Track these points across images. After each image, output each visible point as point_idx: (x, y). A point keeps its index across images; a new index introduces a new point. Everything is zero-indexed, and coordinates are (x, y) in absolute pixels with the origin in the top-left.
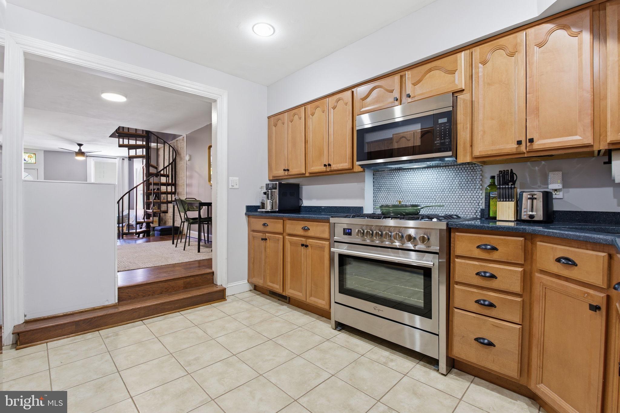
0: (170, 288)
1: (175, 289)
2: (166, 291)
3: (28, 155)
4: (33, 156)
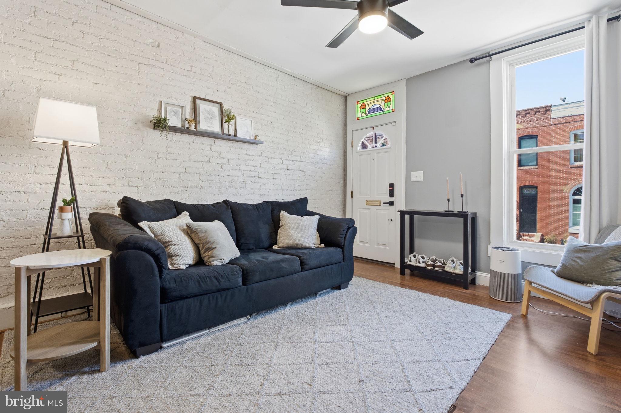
3: (384, 98)
4: (391, 96)
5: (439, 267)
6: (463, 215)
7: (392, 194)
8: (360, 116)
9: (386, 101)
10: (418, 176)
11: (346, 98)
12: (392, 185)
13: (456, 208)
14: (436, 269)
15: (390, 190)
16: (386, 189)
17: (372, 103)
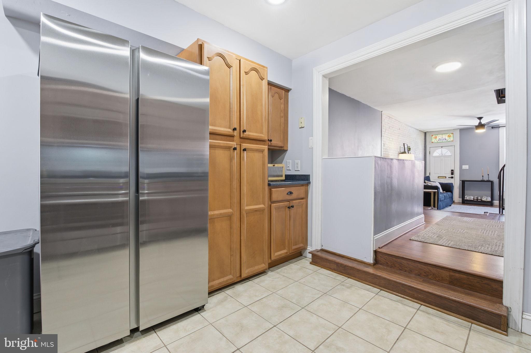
0: (430, 275)
1: (437, 279)
2: (425, 276)
3: (448, 135)
4: (451, 135)
5: (480, 199)
6: (488, 181)
7: (452, 174)
8: (434, 141)
9: (449, 137)
10: (465, 167)
11: (425, 133)
12: (452, 170)
13: (486, 179)
14: (478, 200)
15: (451, 172)
16: (450, 172)
17: (441, 136)
